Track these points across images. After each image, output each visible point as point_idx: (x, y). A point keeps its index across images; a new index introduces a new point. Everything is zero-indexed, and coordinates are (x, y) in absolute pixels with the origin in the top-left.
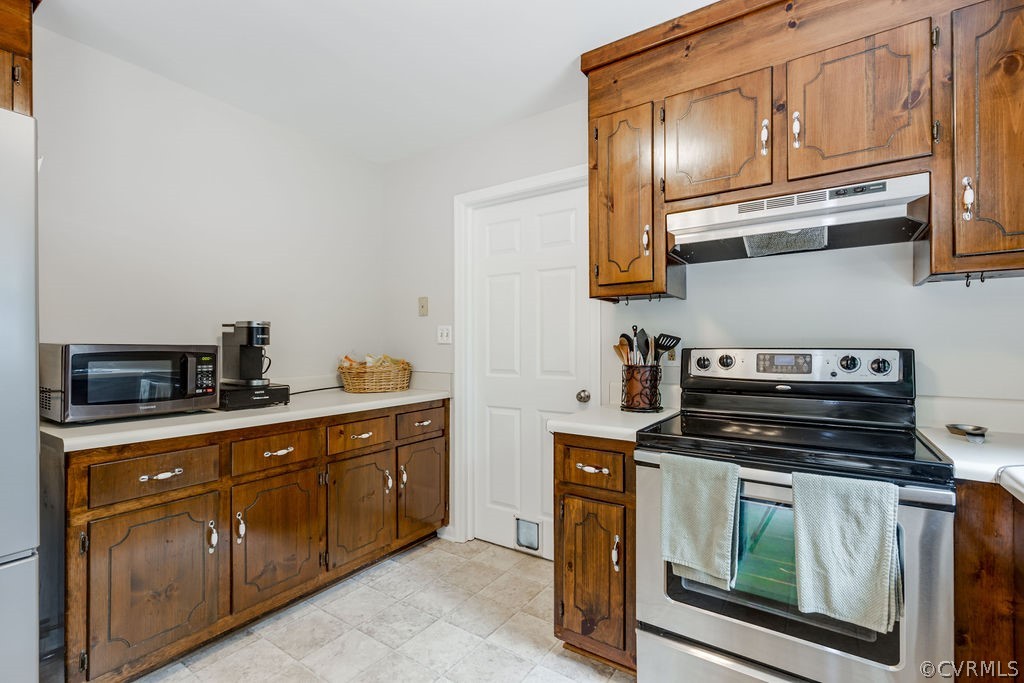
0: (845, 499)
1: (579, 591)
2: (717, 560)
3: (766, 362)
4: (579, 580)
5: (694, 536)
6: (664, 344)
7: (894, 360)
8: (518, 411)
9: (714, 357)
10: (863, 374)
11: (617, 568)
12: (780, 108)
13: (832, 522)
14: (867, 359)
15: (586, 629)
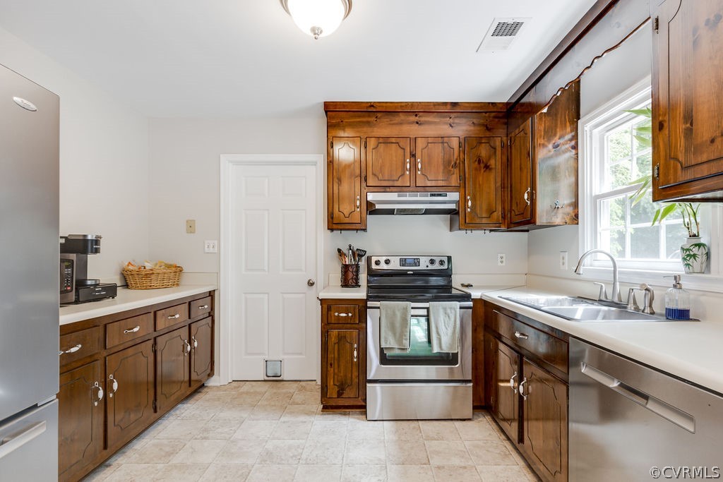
0: (445, 309)
1: (336, 377)
2: (404, 341)
3: (403, 262)
4: (336, 371)
5: (394, 334)
7: (446, 259)
8: (267, 295)
9: (382, 259)
10: (436, 266)
11: (355, 360)
12: (413, 155)
13: (442, 317)
14: (437, 260)
15: (340, 395)
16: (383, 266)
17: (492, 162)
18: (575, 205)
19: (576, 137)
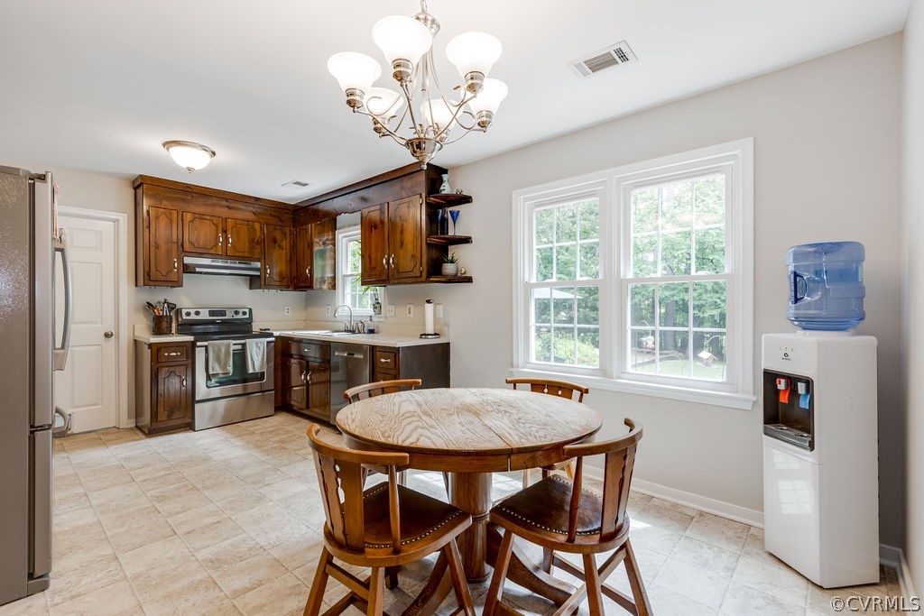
0: (257, 343)
1: (165, 404)
2: (228, 368)
3: (212, 313)
4: (166, 399)
5: (219, 363)
6: (172, 307)
7: (247, 311)
9: (192, 311)
10: (240, 316)
11: (184, 388)
12: (225, 232)
13: (255, 348)
14: (241, 311)
15: (169, 417)
16: (193, 317)
17: (284, 243)
18: (334, 278)
19: (334, 239)
